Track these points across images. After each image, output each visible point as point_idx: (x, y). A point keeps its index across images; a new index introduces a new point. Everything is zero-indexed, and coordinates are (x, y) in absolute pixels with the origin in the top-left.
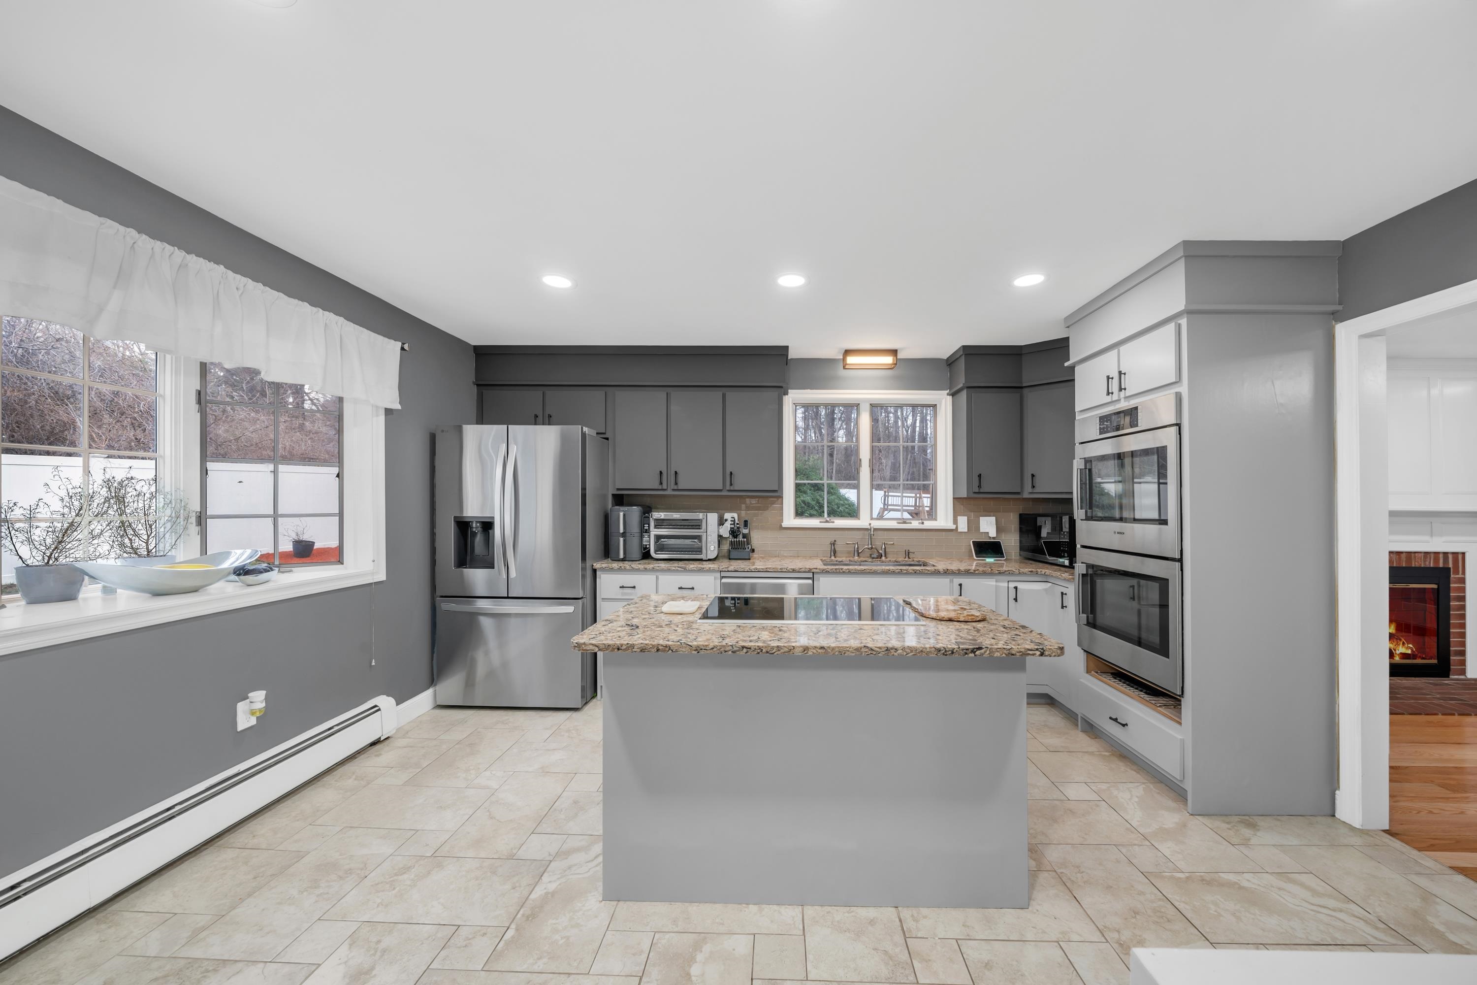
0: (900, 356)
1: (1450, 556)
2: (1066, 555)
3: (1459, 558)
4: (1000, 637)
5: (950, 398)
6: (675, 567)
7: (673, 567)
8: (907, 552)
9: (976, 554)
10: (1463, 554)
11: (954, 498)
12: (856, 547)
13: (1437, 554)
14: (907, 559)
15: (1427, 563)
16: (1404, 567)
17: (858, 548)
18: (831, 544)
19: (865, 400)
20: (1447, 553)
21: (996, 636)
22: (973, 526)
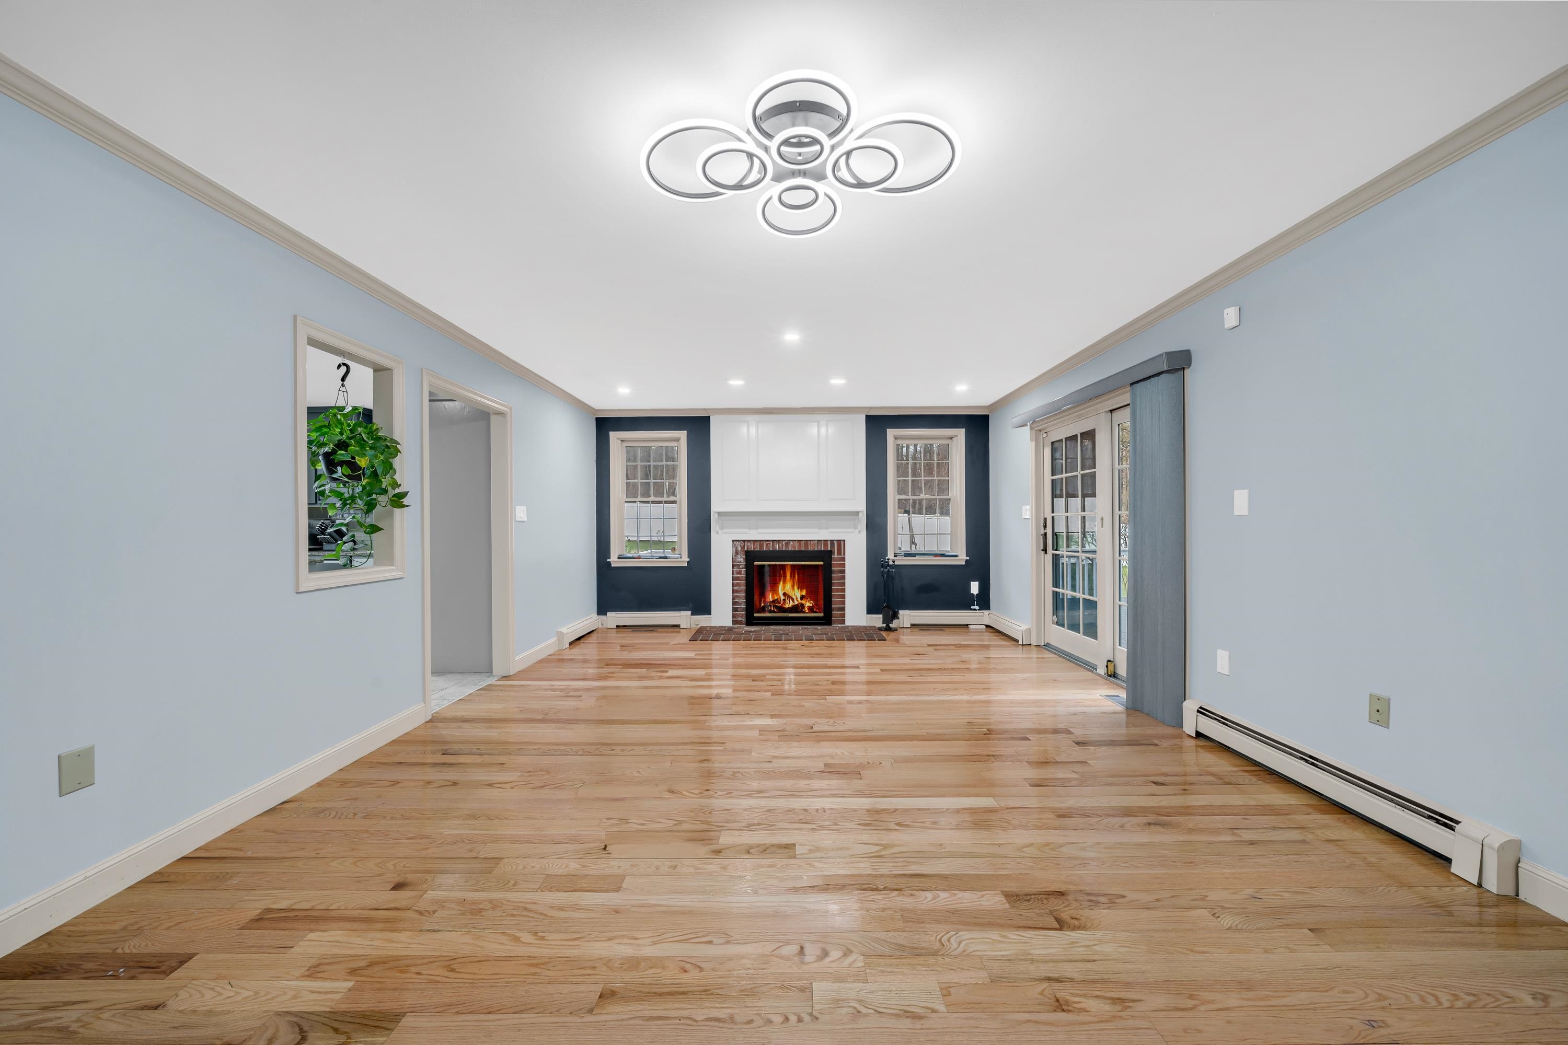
1: (835, 543)
3: (841, 543)
10: (844, 541)
13: (826, 541)
15: (819, 547)
16: (803, 551)
20: (834, 540)
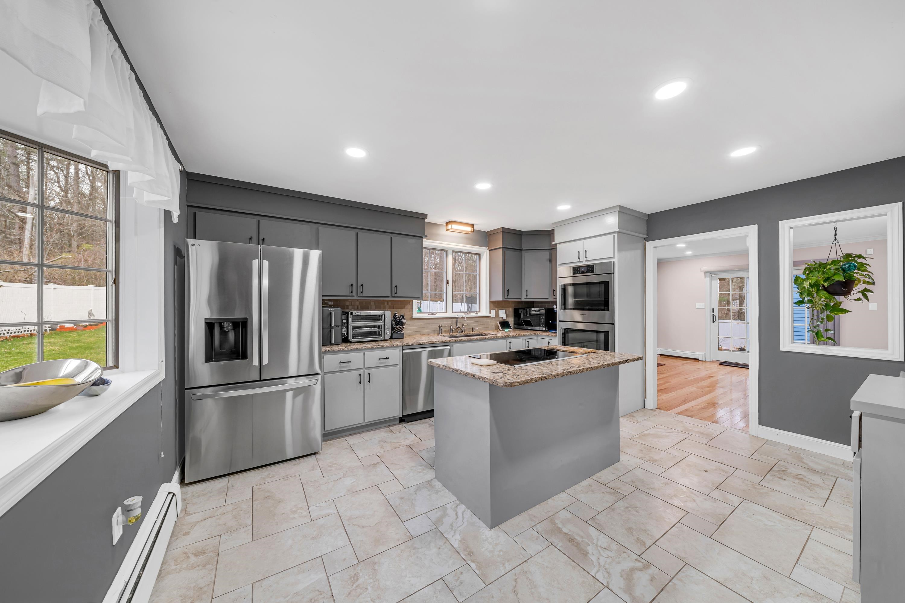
0: (476, 228)
2: (543, 325)
5: (488, 251)
6: (377, 346)
7: (376, 346)
8: (473, 329)
9: (501, 328)
11: (490, 301)
12: (451, 327)
14: (473, 332)
17: (452, 328)
18: (439, 326)
19: (450, 248)
22: (497, 314)
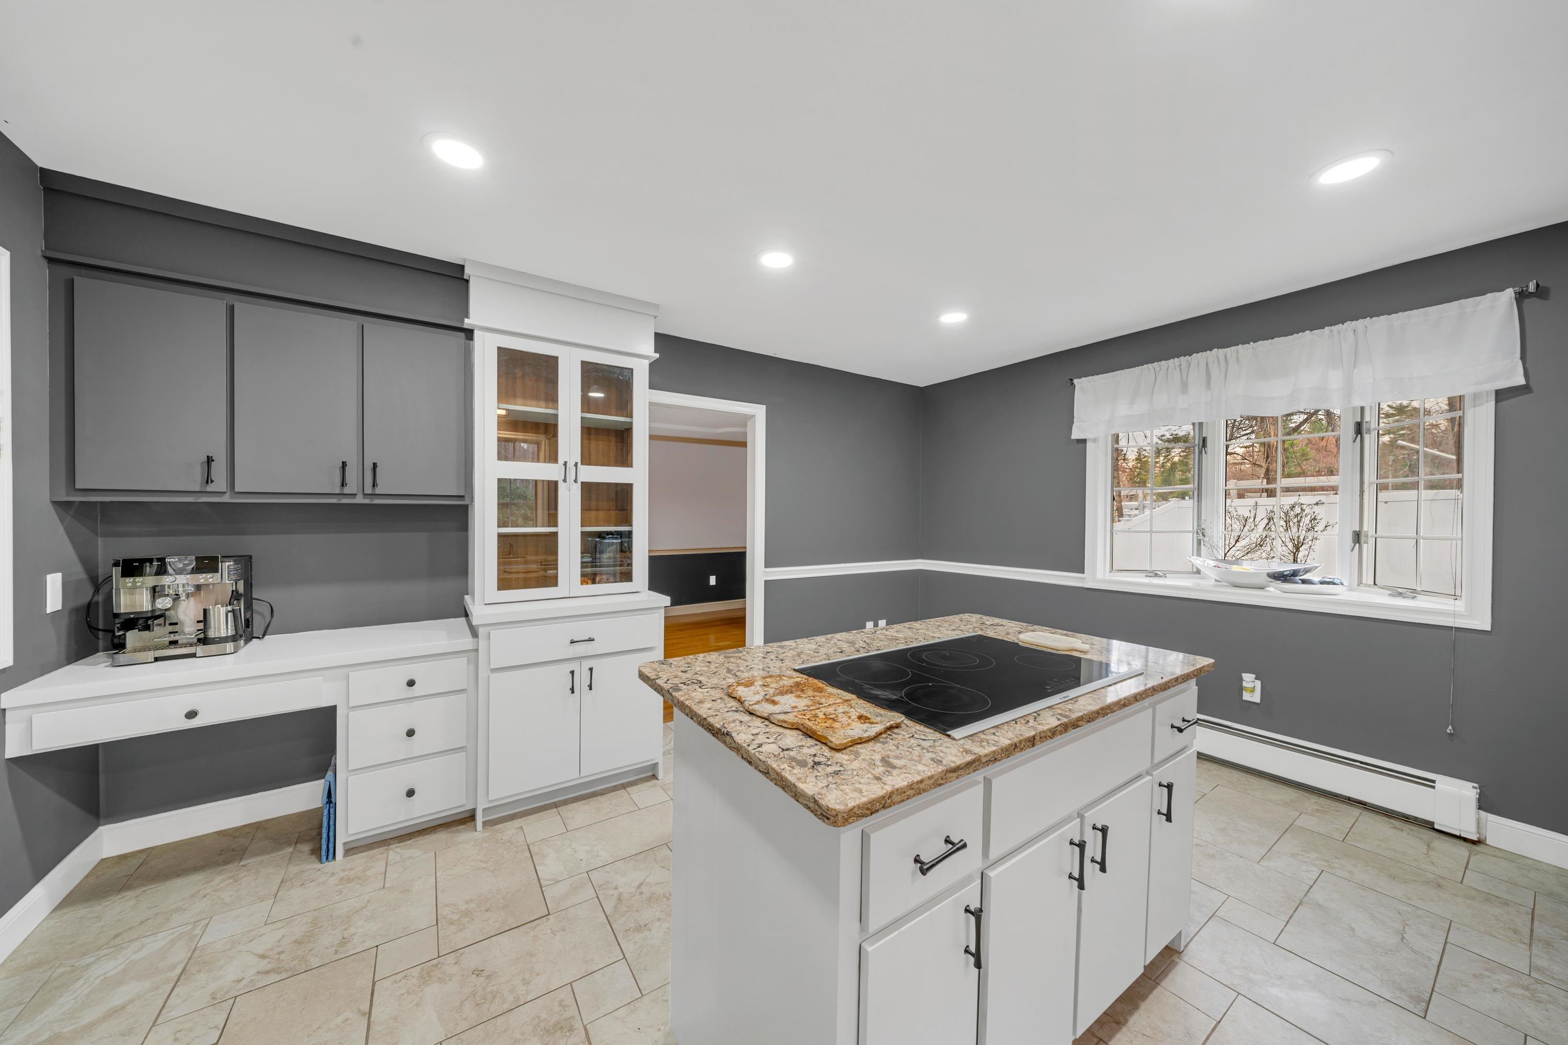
4: (703, 665)
21: (708, 667)
